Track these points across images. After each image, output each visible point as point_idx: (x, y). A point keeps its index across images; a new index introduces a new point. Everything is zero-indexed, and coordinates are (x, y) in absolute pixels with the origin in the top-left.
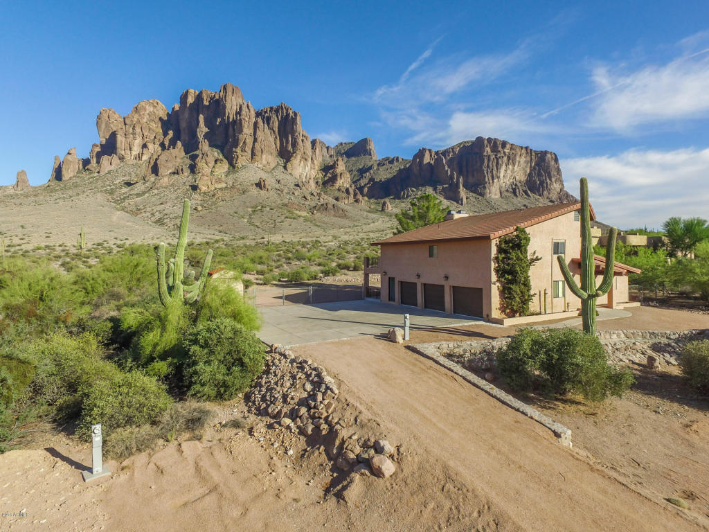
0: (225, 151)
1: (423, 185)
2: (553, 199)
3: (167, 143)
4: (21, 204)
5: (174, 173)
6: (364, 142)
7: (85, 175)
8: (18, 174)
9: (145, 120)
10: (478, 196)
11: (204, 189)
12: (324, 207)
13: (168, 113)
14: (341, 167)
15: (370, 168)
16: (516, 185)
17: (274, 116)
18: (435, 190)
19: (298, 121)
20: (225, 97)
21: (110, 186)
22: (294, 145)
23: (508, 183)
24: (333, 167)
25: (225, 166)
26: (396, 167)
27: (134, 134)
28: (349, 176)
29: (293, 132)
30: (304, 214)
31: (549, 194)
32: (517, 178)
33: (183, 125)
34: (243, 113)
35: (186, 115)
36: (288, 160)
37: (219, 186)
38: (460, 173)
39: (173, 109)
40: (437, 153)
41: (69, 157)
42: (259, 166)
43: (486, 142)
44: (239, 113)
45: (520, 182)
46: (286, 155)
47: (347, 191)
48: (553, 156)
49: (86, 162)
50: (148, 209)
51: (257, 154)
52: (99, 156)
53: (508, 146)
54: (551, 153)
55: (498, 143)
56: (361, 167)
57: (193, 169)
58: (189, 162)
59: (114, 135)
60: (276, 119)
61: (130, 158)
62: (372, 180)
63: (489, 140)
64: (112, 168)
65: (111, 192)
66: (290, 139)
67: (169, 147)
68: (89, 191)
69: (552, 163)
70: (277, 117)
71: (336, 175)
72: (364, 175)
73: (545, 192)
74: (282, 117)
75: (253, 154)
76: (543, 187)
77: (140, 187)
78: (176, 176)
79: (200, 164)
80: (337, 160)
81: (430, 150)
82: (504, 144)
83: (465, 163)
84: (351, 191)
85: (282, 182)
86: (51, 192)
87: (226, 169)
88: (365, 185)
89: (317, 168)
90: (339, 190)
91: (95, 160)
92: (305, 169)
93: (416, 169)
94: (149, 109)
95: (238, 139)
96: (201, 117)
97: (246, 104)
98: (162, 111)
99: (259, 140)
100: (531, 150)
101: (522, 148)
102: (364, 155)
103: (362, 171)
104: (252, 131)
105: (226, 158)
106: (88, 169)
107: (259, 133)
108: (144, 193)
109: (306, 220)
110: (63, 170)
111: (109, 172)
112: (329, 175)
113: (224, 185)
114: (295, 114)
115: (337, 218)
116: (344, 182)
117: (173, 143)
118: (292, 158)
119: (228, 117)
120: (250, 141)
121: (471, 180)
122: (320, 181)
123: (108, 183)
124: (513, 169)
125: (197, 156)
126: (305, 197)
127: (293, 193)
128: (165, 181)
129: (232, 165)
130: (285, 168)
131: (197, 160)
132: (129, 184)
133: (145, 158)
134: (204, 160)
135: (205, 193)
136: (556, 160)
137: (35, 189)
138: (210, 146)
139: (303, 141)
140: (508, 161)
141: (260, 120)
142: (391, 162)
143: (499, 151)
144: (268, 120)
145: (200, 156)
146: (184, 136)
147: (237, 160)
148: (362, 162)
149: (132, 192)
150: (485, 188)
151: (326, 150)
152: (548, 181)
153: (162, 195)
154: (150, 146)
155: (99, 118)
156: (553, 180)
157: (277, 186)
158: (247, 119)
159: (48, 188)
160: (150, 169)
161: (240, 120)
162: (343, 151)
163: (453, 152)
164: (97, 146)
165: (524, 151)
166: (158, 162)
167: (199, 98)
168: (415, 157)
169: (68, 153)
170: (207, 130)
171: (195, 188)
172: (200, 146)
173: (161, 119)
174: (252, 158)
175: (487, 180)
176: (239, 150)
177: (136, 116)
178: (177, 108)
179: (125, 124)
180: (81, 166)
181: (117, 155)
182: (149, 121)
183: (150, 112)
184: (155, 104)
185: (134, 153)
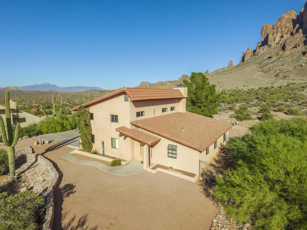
5: (294, 48)
7: (253, 57)
8: (230, 62)
9: (283, 24)
21: (261, 60)
27: (277, 32)
39: (300, 12)
41: (248, 51)
49: (255, 51)
50: (274, 69)
52: (260, 47)
57: (305, 42)
58: (304, 39)
59: (268, 36)
61: (273, 45)
64: (264, 52)
67: (295, 33)
77: (274, 58)
91: (258, 49)
94: (287, 17)
108: (275, 61)
110: (245, 57)
111: (262, 54)
128: (287, 52)
132: (270, 58)
133: (281, 42)
137: (234, 67)
149: (270, 62)
153: (284, 61)
154: (285, 36)
155: (262, 29)
160: (281, 48)
166: (286, 44)
171: (304, 53)
173: (293, 20)
177: (279, 23)
179: (273, 28)
180: (252, 54)
181: (267, 45)
182: (286, 23)
183: (287, 18)
184: (290, 13)
185: (276, 41)
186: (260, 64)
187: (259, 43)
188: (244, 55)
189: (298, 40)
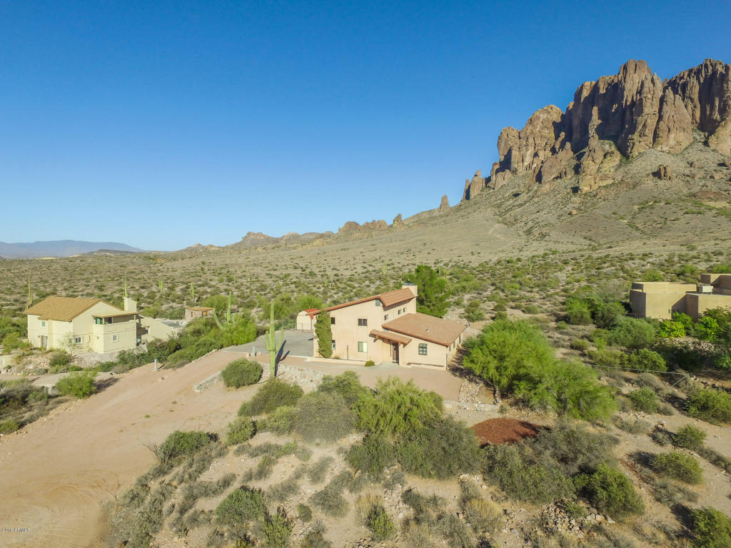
0: (619, 141)
3: (557, 147)
4: (435, 224)
5: (557, 178)
7: (485, 192)
9: (538, 130)
13: (563, 115)
17: (694, 81)
21: (500, 199)
22: (724, 110)
25: (617, 157)
27: (527, 145)
29: (722, 92)
33: (576, 122)
35: (579, 111)
36: (712, 132)
37: (605, 183)
39: (567, 108)
41: (476, 179)
42: (664, 149)
46: (709, 126)
49: (488, 180)
51: (661, 135)
52: (497, 173)
57: (577, 169)
58: (575, 162)
59: (510, 151)
60: (696, 83)
61: (521, 171)
64: (505, 182)
66: (717, 104)
67: (559, 150)
68: (483, 207)
70: (698, 79)
75: (656, 136)
77: (523, 197)
78: (559, 180)
79: (587, 162)
85: (697, 164)
87: (618, 162)
91: (494, 176)
94: (543, 116)
95: (636, 123)
96: (595, 110)
98: (556, 115)
99: (666, 117)
104: (656, 109)
105: (619, 149)
106: (487, 187)
107: (665, 108)
110: (471, 190)
111: (502, 187)
113: (610, 181)
114: (727, 68)
117: (563, 146)
118: (719, 128)
119: (626, 101)
120: (652, 122)
123: (499, 197)
125: (584, 154)
128: (546, 187)
129: (626, 156)
130: (706, 143)
131: (583, 159)
132: (516, 195)
133: (535, 166)
134: (590, 158)
135: (586, 194)
137: (452, 209)
138: (600, 139)
141: (670, 92)
144: (682, 89)
145: (587, 153)
146: (576, 136)
147: (632, 149)
149: (516, 203)
153: (541, 203)
154: (541, 154)
155: (500, 138)
157: (687, 171)
158: (649, 96)
160: (535, 179)
166: (542, 170)
167: (595, 88)
169: (475, 176)
170: (600, 121)
171: (575, 190)
172: (589, 143)
173: (554, 123)
174: (654, 141)
176: (636, 136)
177: (530, 128)
178: (571, 107)
180: (484, 185)
181: (510, 170)
182: (542, 129)
183: (544, 119)
184: (550, 110)
185: (526, 164)
186: (499, 206)
187: (495, 164)
188: (469, 187)
189: (564, 163)
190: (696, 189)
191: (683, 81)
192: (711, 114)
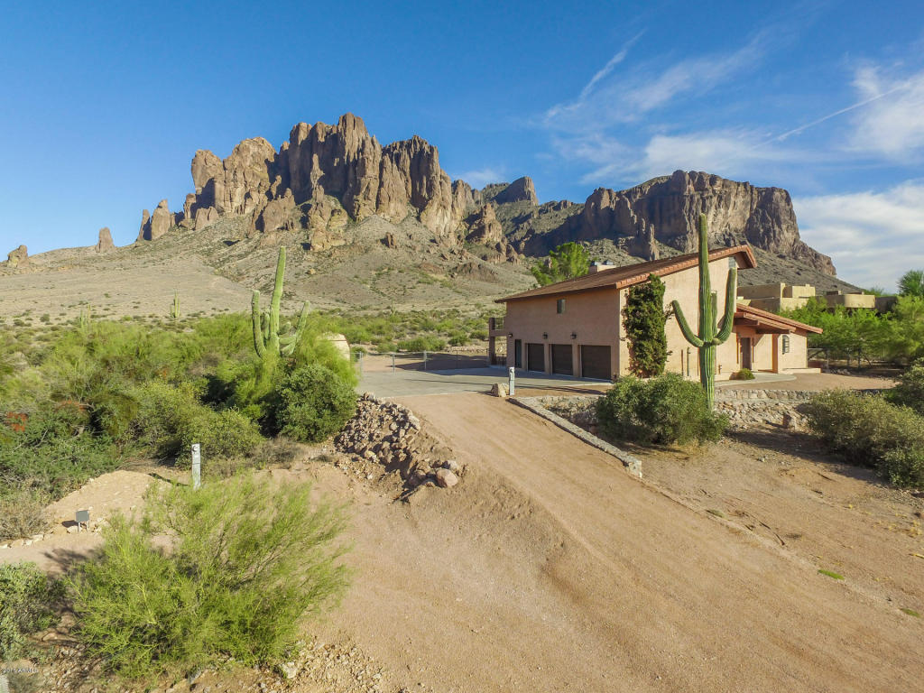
0: (344, 199)
1: (600, 238)
2: (784, 253)
3: (274, 192)
4: (104, 268)
5: (282, 229)
6: (521, 183)
7: (179, 233)
8: (100, 233)
9: (248, 164)
10: (676, 251)
11: (318, 247)
12: (467, 269)
13: (275, 154)
14: (490, 216)
15: (529, 216)
16: (730, 235)
17: (405, 153)
18: (616, 243)
19: (436, 158)
20: (345, 131)
21: (207, 245)
22: (430, 189)
23: (719, 232)
24: (480, 216)
25: (343, 219)
26: (563, 215)
27: (235, 181)
28: (500, 227)
29: (428, 172)
30: (441, 277)
31: (777, 246)
32: (732, 225)
33: (294, 168)
34: (367, 150)
35: (298, 155)
36: (422, 209)
37: (337, 243)
38: (651, 220)
39: (282, 148)
40: (619, 194)
41: (160, 211)
42: (387, 217)
43: (687, 177)
44: (361, 151)
45: (736, 231)
46: (419, 202)
47: (498, 247)
48: (784, 194)
49: (179, 217)
50: (252, 274)
51: (383, 202)
52: (194, 209)
53: (718, 182)
54: (780, 191)
55: (705, 178)
56: (516, 215)
57: (305, 222)
58: (300, 214)
59: (211, 183)
60: (407, 156)
61: (230, 210)
62: (531, 231)
63: (692, 174)
64: (210, 223)
65: (209, 253)
66: (425, 182)
67: (277, 196)
68: (183, 252)
69: (783, 204)
70: (409, 153)
71: (484, 227)
72: (521, 226)
73: (772, 244)
74: (414, 154)
75: (378, 202)
76: (769, 237)
78: (285, 232)
79: (314, 216)
80: (485, 207)
81: (609, 191)
82: (713, 179)
83: (657, 208)
84: (503, 247)
85: (415, 237)
86: (139, 254)
87: (345, 223)
88: (522, 239)
89: (459, 218)
90: (487, 246)
91: (189, 213)
92: (444, 220)
93: (590, 217)
94: (254, 149)
95: (360, 183)
96: (315, 158)
97: (370, 138)
98: (268, 152)
99: (386, 184)
100: (752, 187)
101: (738, 184)
102: (521, 199)
103: (518, 221)
104: (377, 173)
105: (345, 208)
106: (181, 226)
107: (385, 175)
108: (247, 254)
109: (443, 285)
110: (153, 226)
111: (206, 229)
112: (475, 227)
113: (343, 243)
114: (432, 149)
115: (483, 283)
116: (494, 235)
117: (281, 191)
118: (428, 206)
119: (348, 157)
120: (374, 185)
121: (666, 229)
122: (463, 236)
123: (205, 242)
124: (726, 213)
125: (310, 206)
126: (442, 256)
127: (428, 251)
128: (272, 238)
129: (353, 217)
130: (418, 218)
131: (310, 212)
132: (229, 243)
133: (248, 210)
134: (318, 212)
135: (319, 253)
136: (788, 200)
137: (120, 250)
138: (325, 193)
139: (441, 183)
140: (719, 202)
141: (387, 158)
142: (557, 208)
143: (707, 189)
144: (396, 158)
145: (314, 206)
146: (295, 183)
147: (358, 211)
148: (518, 208)
150: (685, 239)
151: (471, 194)
152: (776, 228)
153: (268, 256)
154: (254, 195)
155: (194, 162)
156: (784, 227)
157: (408, 242)
158: (371, 158)
159: (135, 249)
160: (255, 224)
161: (363, 159)
162: (493, 196)
163: (641, 191)
164: (192, 197)
165: (741, 188)
166: (264, 215)
167: (313, 133)
168: (590, 199)
169: (159, 207)
170: (322, 173)
171: (307, 246)
172: (314, 195)
173: (267, 161)
174: (377, 208)
175: (688, 228)
176: (360, 197)
177: (238, 159)
178: (286, 147)
179: (225, 169)
180: (174, 222)
182: (253, 164)
183: (254, 153)
184: (260, 143)
185: (236, 204)
187: (190, 196)
188: (149, 222)
189: (288, 212)
190: (418, 261)
191: (396, 151)
192: (420, 191)
